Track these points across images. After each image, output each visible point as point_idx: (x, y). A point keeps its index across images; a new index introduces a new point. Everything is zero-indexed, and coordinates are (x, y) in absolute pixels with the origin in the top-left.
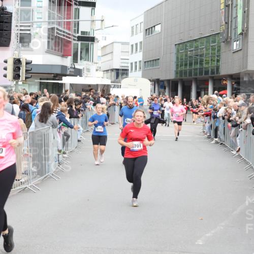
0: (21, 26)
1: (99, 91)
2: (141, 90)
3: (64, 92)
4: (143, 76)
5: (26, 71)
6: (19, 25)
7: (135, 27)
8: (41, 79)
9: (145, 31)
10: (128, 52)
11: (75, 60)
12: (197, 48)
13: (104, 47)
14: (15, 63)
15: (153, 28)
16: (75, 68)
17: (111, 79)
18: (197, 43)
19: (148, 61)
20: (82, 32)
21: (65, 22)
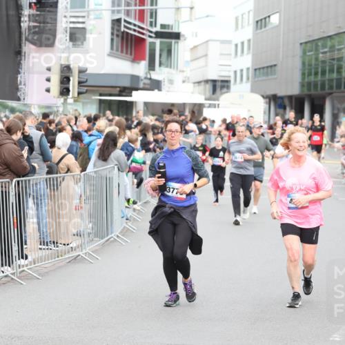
0: (71, 17)
1: (187, 113)
2: (249, 111)
3: (134, 114)
4: (253, 91)
5: (80, 83)
6: (68, 14)
7: (240, 18)
8: (101, 95)
9: (255, 23)
10: (230, 55)
11: (151, 66)
12: (332, 48)
13: (195, 47)
14: (62, 71)
15: (267, 19)
16: (150, 79)
17: (205, 94)
18: (333, 41)
19: (260, 69)
20: (162, 25)
21: (136, 10)
